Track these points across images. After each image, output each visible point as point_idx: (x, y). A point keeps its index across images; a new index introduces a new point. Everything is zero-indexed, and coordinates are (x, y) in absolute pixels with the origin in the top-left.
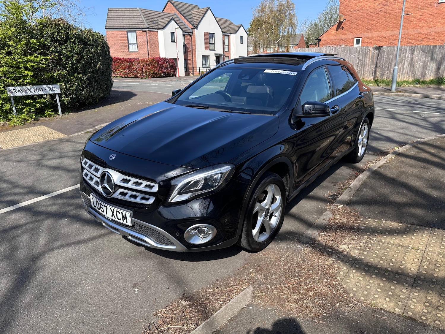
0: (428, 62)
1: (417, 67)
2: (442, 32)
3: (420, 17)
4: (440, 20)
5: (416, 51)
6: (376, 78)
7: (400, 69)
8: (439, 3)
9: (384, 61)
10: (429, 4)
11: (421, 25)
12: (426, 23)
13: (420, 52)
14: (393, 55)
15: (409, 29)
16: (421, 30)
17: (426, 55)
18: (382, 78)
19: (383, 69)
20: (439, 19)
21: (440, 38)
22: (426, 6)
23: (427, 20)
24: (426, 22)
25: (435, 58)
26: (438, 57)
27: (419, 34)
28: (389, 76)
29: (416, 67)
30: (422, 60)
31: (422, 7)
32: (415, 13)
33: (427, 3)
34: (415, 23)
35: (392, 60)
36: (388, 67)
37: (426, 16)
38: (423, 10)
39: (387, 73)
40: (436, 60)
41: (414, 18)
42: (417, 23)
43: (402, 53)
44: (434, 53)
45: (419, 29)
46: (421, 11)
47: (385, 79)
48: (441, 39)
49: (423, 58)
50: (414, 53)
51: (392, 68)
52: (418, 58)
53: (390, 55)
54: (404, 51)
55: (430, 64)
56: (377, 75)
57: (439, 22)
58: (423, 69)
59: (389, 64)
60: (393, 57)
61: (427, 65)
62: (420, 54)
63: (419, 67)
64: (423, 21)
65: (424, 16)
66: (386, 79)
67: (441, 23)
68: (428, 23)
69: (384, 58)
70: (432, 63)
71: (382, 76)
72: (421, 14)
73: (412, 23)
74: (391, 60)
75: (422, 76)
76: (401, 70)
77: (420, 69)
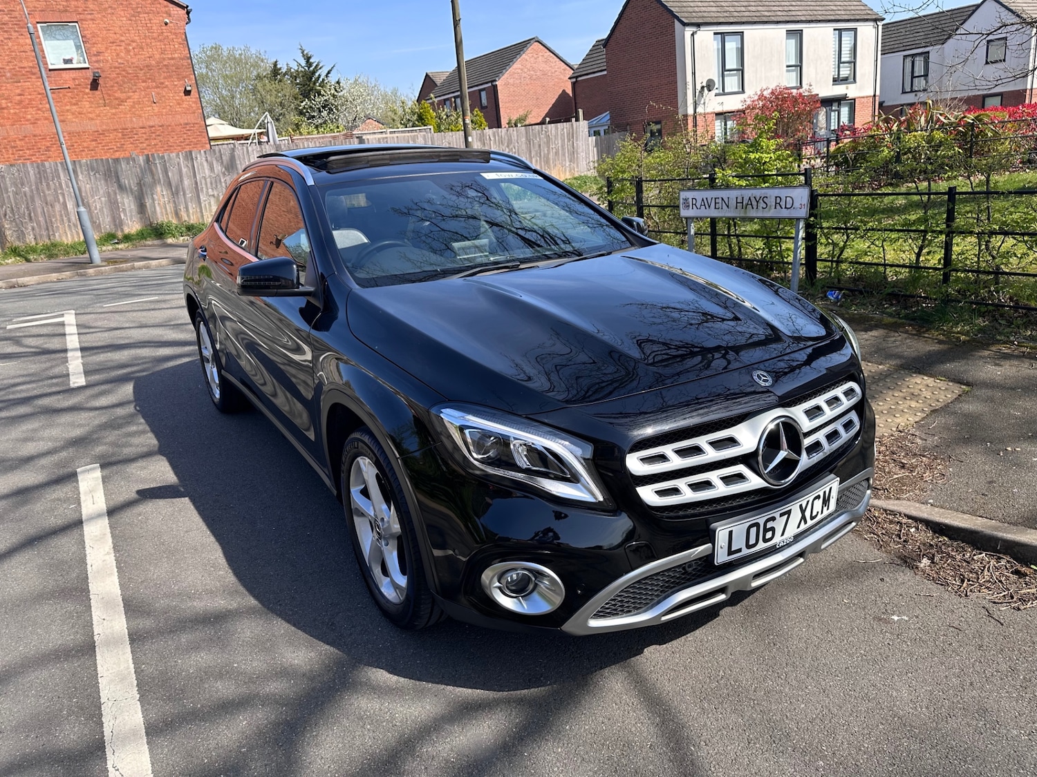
0: (115, 194)
1: (98, 207)
2: (84, 132)
3: (19, 98)
4: (68, 108)
5: (82, 173)
6: (8, 245)
7: (61, 216)
8: (50, 70)
9: (12, 201)
10: (28, 70)
11: (29, 117)
12: (39, 112)
13: (89, 173)
14: (31, 186)
15: (5, 126)
16: (34, 127)
17: (106, 180)
18: (24, 242)
19: (17, 220)
20: (66, 105)
21: (85, 144)
22: (24, 75)
23: (40, 106)
24: (39, 109)
25: (127, 186)
26: (131, 181)
27: (35, 136)
28: (41, 236)
29: (96, 207)
30: (101, 192)
31: (14, 75)
32: (4, 88)
33: (22, 68)
34: (12, 111)
35: (32, 198)
36: (30, 214)
37: (33, 97)
38: (20, 82)
39: (33, 229)
40: (131, 190)
41: (6, 99)
42: (17, 111)
43: (50, 178)
44: (119, 174)
45: (30, 127)
46: (16, 84)
47: (33, 243)
48: (87, 147)
49: (102, 187)
50: (78, 176)
51: (40, 215)
52: (92, 188)
53: (23, 184)
54: (52, 173)
55: (123, 198)
56: (9, 238)
57: (68, 111)
58: (113, 211)
59: (28, 208)
60: (32, 191)
61: (116, 202)
62: (92, 178)
63: (102, 208)
64: (32, 107)
65: (29, 97)
66: (37, 244)
67: (73, 114)
68: (43, 112)
69: (11, 194)
70: (125, 196)
71: (21, 236)
72: (18, 91)
73: (5, 111)
74: (28, 197)
75: (115, 225)
76: (65, 219)
77: (105, 210)
